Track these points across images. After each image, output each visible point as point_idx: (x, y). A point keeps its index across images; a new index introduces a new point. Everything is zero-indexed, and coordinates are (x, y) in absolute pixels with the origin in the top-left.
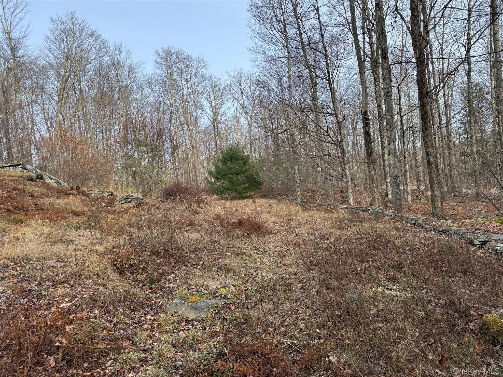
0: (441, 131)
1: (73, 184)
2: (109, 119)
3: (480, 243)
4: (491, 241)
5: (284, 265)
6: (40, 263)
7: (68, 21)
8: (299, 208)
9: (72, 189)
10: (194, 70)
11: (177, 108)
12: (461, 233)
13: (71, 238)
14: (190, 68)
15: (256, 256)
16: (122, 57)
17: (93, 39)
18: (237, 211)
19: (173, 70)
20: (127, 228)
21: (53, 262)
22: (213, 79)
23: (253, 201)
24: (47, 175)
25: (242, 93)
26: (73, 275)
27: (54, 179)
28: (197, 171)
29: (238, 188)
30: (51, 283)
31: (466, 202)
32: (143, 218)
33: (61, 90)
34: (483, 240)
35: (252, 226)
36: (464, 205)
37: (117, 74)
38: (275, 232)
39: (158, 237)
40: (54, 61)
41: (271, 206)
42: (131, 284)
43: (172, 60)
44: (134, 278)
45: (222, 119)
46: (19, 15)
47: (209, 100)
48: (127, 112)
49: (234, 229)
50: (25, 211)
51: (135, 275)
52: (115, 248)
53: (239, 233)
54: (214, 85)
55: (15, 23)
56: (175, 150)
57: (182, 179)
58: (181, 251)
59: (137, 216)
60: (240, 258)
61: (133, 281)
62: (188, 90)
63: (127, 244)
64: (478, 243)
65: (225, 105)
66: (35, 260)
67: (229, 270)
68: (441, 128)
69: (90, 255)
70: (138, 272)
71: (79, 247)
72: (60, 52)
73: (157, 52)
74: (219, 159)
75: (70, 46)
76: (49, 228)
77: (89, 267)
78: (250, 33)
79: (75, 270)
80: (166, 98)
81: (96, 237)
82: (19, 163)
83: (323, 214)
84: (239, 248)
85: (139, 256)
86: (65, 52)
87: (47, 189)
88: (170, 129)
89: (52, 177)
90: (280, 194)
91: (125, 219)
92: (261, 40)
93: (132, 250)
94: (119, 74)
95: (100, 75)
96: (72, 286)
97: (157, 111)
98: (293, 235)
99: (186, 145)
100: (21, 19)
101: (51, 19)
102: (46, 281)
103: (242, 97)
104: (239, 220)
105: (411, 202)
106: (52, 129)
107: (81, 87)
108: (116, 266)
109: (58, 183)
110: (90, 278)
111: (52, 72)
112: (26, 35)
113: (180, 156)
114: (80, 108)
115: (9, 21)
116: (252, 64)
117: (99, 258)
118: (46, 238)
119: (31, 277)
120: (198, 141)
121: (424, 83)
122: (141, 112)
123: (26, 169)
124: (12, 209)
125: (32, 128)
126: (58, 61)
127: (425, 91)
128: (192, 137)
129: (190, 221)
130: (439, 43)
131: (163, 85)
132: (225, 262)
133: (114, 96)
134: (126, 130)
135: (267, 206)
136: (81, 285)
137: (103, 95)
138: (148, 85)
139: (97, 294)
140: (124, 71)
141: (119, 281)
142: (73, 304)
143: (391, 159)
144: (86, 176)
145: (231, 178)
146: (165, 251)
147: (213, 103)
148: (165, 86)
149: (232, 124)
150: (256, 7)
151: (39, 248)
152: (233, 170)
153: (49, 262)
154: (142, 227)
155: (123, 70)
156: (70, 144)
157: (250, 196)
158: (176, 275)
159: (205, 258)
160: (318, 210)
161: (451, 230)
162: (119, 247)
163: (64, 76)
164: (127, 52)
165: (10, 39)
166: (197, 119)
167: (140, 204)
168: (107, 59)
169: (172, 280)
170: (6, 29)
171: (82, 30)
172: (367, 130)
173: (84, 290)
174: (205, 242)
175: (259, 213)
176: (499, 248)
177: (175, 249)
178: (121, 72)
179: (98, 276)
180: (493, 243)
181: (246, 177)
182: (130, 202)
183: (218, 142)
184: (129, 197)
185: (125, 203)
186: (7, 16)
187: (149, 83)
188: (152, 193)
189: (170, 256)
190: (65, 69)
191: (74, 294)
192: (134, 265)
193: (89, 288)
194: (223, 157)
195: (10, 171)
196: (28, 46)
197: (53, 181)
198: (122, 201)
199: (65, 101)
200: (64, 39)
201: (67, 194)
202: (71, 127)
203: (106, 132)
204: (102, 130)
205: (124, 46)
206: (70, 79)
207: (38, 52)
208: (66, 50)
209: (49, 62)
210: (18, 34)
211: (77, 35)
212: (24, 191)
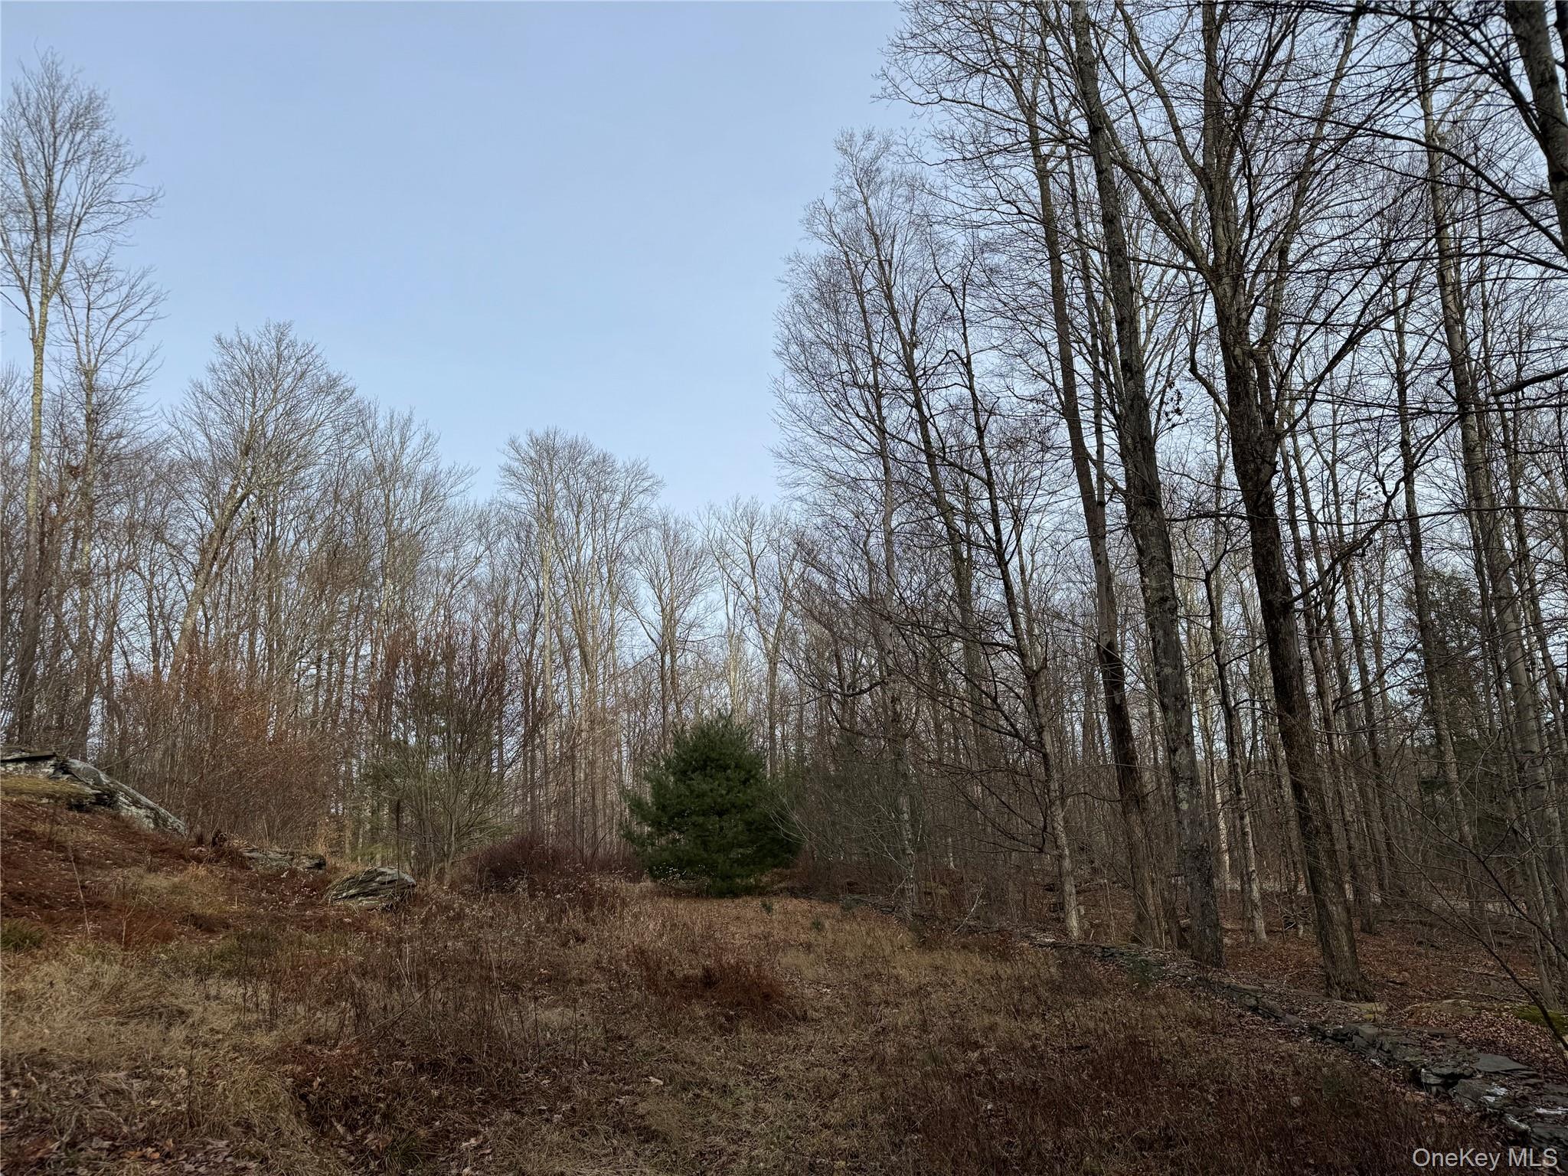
0: (1348, 714)
1: (203, 826)
2: (347, 627)
3: (1439, 1081)
4: (1470, 1077)
5: (826, 1126)
6: (81, 1077)
7: (265, 348)
8: (904, 937)
9: (200, 841)
10: (618, 498)
11: (557, 601)
12: (1387, 1047)
13: (179, 1002)
14: (605, 490)
15: (744, 1092)
16: (409, 450)
17: (329, 398)
18: (707, 937)
19: (556, 495)
20: (354, 979)
21: (116, 1078)
22: (672, 524)
23: (764, 905)
24: (127, 794)
25: (753, 568)
26: (174, 1121)
27: (148, 807)
28: (599, 796)
29: (720, 858)
30: (106, 1144)
31: (1440, 942)
32: (407, 948)
33: (211, 536)
34: (1445, 1071)
35: (747, 991)
36: (1432, 952)
37: (387, 497)
38: (816, 1015)
39: (445, 1015)
40: (206, 454)
41: (818, 926)
42: (344, 1162)
43: (555, 467)
44: (356, 1143)
45: (690, 638)
46: (130, 327)
47: (657, 586)
48: (403, 606)
49: (688, 999)
50: (45, 907)
51: (359, 1132)
52: (309, 1041)
53: (702, 1014)
54: (671, 539)
55: (113, 346)
56: (535, 725)
57: (549, 821)
58: (509, 1065)
59: (388, 942)
60: (691, 1095)
61: (351, 1153)
62: (594, 550)
63: (347, 1031)
64: (1432, 1080)
65: (700, 597)
66: (66, 1067)
67: (648, 1135)
68: (1347, 706)
69: (233, 1060)
70: (369, 1122)
71: (203, 1032)
72: (229, 430)
73: (513, 444)
74: (668, 763)
75: (261, 413)
76: (117, 968)
77: (227, 1097)
78: (781, 411)
79: (183, 1107)
80: (525, 572)
81: (257, 1005)
82: (48, 753)
83: (977, 960)
84: (693, 1063)
85: (380, 1071)
86: (242, 430)
87: (121, 838)
88: (529, 662)
89: (144, 799)
90: (851, 888)
91: (352, 951)
92: (810, 431)
93: (361, 1052)
94: (392, 499)
95: (337, 498)
96: (168, 1156)
97: (496, 606)
98: (872, 1029)
99: (573, 712)
100: (132, 337)
101: (219, 340)
102: (92, 1135)
103: (753, 577)
104: (707, 970)
105: (1264, 936)
106: (166, 648)
107: (274, 530)
108: (307, 1101)
109: (157, 818)
110: (221, 1132)
111: (196, 484)
112: (138, 379)
113: (550, 748)
114: (262, 591)
115: (98, 341)
116: (784, 494)
117: (260, 1070)
118: (106, 999)
119: (48, 1122)
120: (611, 702)
121: (1273, 576)
122: (447, 609)
123: (66, 773)
124: (6, 901)
125: (108, 647)
126: (219, 454)
127: (1278, 598)
128: (592, 690)
129: (551, 965)
130: (1325, 462)
131: (523, 534)
132: (642, 1108)
133: (369, 558)
134: (392, 661)
135: (807, 923)
136: (194, 1155)
137: (336, 555)
138: (477, 533)
140: (411, 490)
141: (309, 1148)
143: (1182, 795)
144: (247, 801)
145: (701, 825)
146: (459, 1061)
147: (667, 591)
148: (527, 537)
149: (718, 654)
150: (802, 345)
151: (82, 1029)
152: (709, 800)
153: (108, 1077)
154: (399, 978)
155: (406, 487)
156: (215, 697)
157: (757, 887)
158: (486, 1140)
159: (580, 1092)
160: (964, 947)
161: (1357, 1034)
162: (321, 1042)
163: (230, 496)
164: (426, 439)
165: (90, 389)
166: (614, 636)
167: (403, 899)
168: (363, 454)
169: (470, 1156)
170: (85, 361)
171: (303, 374)
172: (1118, 702)
173: (202, 1170)
174: (589, 1039)
175: (774, 948)
176: (1491, 1099)
177: (489, 1055)
178: (399, 492)
179: (248, 1128)
180: (1475, 1084)
181: (749, 824)
182: (374, 893)
183: (672, 708)
184: (371, 875)
185: (358, 895)
186: (95, 325)
187: (480, 527)
188: (447, 865)
189: (474, 1079)
190: (236, 477)
192: (361, 1100)
193: (217, 1166)
194: (679, 756)
195: (18, 776)
196: (137, 411)
197: (142, 812)
198: (349, 888)
199: (221, 567)
200: (248, 395)
201: (182, 857)
202: (225, 647)
203: (330, 665)
204: (320, 659)
205: (417, 421)
206: (245, 504)
207: (165, 427)
208: (247, 423)
209: (193, 455)
210: (117, 377)
211: (286, 386)
212: (50, 843)
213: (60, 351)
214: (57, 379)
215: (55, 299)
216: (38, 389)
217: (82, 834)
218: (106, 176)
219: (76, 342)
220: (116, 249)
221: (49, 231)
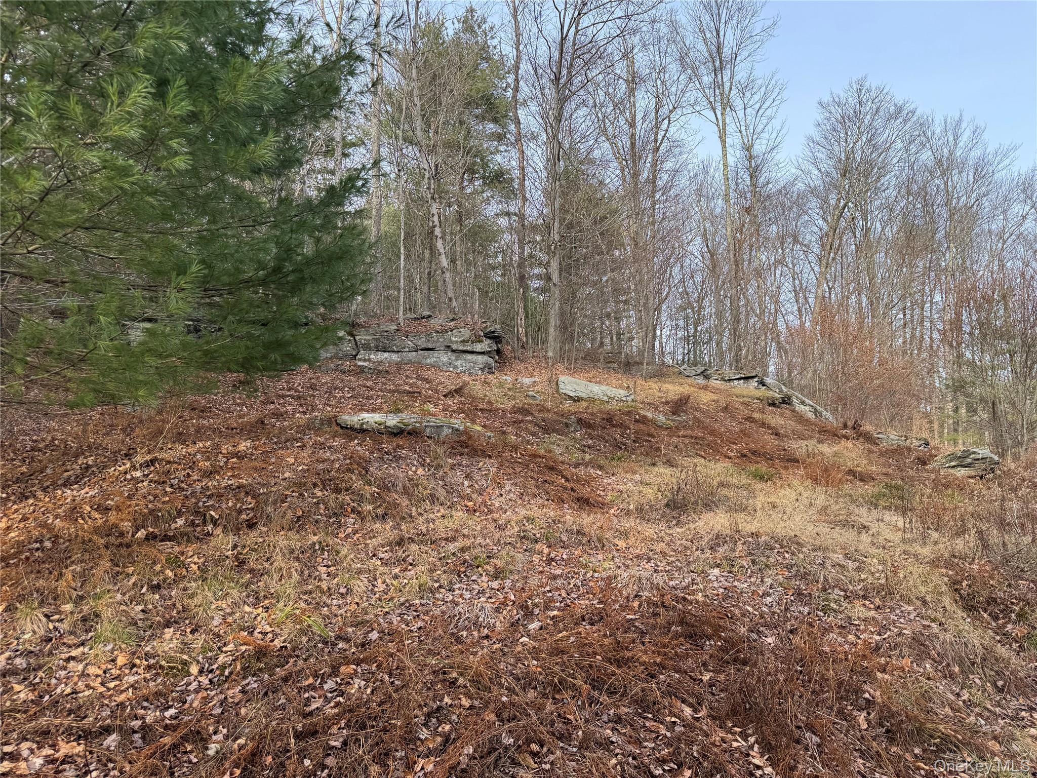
1: (845, 418)
2: (923, 283)
6: (819, 554)
7: (850, 100)
9: (845, 426)
13: (862, 520)
16: (961, 144)
17: (898, 122)
24: (797, 398)
26: (878, 589)
27: (810, 405)
30: (842, 593)
33: (827, 235)
37: (946, 184)
40: (820, 182)
42: (993, 639)
44: (999, 628)
46: (768, 112)
48: (964, 262)
50: (768, 459)
51: (1000, 622)
52: (954, 556)
55: (760, 127)
61: (997, 634)
63: (979, 554)
66: (810, 547)
69: (905, 559)
70: (1007, 617)
71: (881, 540)
72: (832, 162)
75: (851, 146)
76: (822, 496)
77: (908, 581)
79: (882, 582)
82: (753, 375)
85: (1010, 585)
86: (840, 161)
87: (800, 423)
89: (807, 401)
93: (993, 570)
94: (950, 183)
95: (909, 193)
96: (879, 607)
100: (770, 119)
101: (820, 103)
102: (833, 587)
106: (806, 309)
107: (867, 223)
108: (960, 594)
109: (816, 412)
110: (909, 602)
111: (814, 203)
112: (776, 144)
115: (751, 127)
117: (925, 569)
118: (820, 513)
119: (808, 575)
122: (1002, 259)
123: (764, 385)
124: (749, 455)
126: (827, 180)
133: (936, 231)
136: (895, 611)
137: (910, 233)
138: (1023, 196)
139: (928, 636)
140: (964, 174)
141: (968, 624)
142: (884, 639)
151: (811, 528)
153: (833, 557)
155: (960, 173)
162: (963, 558)
163: (837, 205)
164: (974, 132)
165: (751, 157)
168: (926, 156)
170: (746, 142)
171: (878, 110)
173: (902, 620)
178: (955, 178)
179: (925, 603)
182: (968, 466)
184: (967, 454)
185: (957, 466)
186: (749, 118)
187: (1024, 191)
190: (839, 193)
191: (885, 622)
192: (999, 601)
193: (911, 620)
195: (740, 387)
196: (777, 165)
197: (807, 408)
198: (951, 461)
199: (835, 254)
200: (842, 135)
201: (837, 436)
202: (843, 304)
203: (913, 310)
204: (905, 308)
205: (966, 119)
206: (846, 209)
207: (794, 171)
208: (843, 155)
209: (812, 185)
210: (764, 147)
211: (866, 122)
212: (763, 424)
213: (734, 140)
214: (735, 156)
215: (728, 109)
216: (725, 165)
217: (776, 419)
218: (747, 21)
219: (740, 132)
220: (756, 65)
221: (721, 68)
